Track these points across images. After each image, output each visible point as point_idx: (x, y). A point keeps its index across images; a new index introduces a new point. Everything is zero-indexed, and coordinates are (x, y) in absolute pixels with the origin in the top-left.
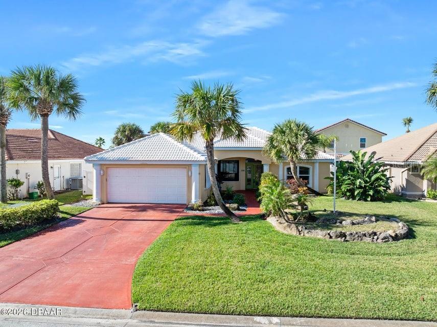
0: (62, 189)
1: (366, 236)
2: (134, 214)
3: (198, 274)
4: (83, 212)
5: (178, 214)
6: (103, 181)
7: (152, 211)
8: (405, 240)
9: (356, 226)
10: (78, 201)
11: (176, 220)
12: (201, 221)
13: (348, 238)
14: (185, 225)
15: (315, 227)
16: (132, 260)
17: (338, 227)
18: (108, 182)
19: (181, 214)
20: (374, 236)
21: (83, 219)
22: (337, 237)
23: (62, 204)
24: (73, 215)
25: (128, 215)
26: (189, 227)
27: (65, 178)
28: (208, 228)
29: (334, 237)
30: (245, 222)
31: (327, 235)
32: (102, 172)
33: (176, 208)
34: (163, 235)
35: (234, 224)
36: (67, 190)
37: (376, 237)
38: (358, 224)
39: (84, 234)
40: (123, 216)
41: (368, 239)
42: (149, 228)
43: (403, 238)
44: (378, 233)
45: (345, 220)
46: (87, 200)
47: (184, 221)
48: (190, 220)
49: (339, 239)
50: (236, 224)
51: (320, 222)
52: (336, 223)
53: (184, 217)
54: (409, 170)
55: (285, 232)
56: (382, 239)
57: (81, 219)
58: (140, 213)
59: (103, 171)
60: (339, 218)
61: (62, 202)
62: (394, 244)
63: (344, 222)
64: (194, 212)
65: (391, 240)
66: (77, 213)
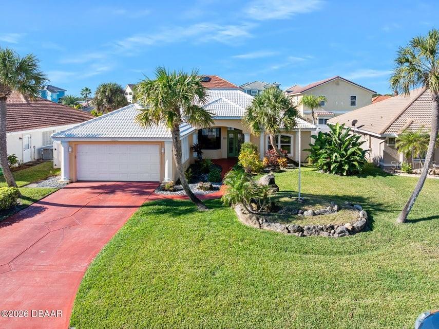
0: (33, 160)
1: (323, 230)
2: (101, 197)
3: (144, 286)
4: (48, 195)
5: (147, 197)
6: (72, 158)
7: (121, 193)
8: (361, 233)
9: (317, 217)
10: (46, 179)
11: (143, 206)
12: (168, 207)
13: (305, 233)
14: (150, 214)
15: (275, 219)
16: (82, 265)
17: (298, 219)
18: (77, 160)
19: (150, 197)
20: (331, 230)
21: (45, 206)
22: (295, 231)
23: (28, 183)
24: (35, 201)
25: (94, 199)
26: (153, 217)
27: (36, 148)
28: (172, 218)
29: (292, 232)
30: (211, 210)
31: (286, 230)
32: (70, 150)
33: (147, 188)
34: (123, 229)
35: (200, 212)
36: (38, 162)
37: (332, 231)
38: (319, 214)
39: (41, 228)
40: (89, 200)
41: (324, 234)
42: (112, 217)
43: (360, 231)
44: (336, 227)
45: (306, 210)
46: (56, 176)
47: (150, 207)
48: (157, 207)
49: (297, 234)
50: (201, 212)
51: (281, 213)
52: (298, 213)
53: (151, 202)
54: (386, 142)
55: (247, 224)
56: (339, 234)
57: (42, 205)
58: (107, 196)
59: (72, 147)
60: (302, 208)
61: (27, 181)
62: (349, 239)
63: (305, 213)
64: (165, 193)
65: (347, 234)
66: (41, 197)
